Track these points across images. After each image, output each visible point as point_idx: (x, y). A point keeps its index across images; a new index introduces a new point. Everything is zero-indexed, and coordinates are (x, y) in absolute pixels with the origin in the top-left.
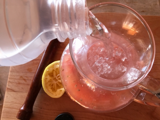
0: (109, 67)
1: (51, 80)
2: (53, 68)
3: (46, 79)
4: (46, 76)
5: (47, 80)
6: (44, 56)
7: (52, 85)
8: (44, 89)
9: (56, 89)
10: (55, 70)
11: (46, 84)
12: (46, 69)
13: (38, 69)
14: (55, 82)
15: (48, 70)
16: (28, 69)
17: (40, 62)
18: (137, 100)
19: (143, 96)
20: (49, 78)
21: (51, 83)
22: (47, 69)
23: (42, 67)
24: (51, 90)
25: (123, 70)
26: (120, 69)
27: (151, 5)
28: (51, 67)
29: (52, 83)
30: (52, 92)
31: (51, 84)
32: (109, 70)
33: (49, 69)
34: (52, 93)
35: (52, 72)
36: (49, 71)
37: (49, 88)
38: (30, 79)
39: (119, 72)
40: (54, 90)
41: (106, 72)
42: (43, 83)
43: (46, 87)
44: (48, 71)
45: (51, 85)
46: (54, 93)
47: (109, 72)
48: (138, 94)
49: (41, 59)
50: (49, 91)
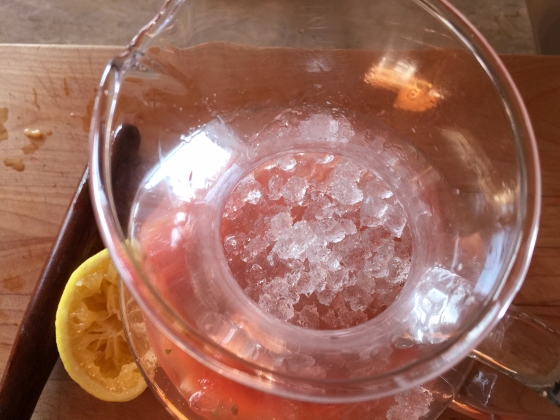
0: (336, 265)
1: (94, 324)
2: (106, 272)
3: (73, 321)
4: (73, 306)
5: (79, 328)
6: (70, 224)
7: (103, 348)
8: (67, 367)
9: (117, 363)
10: (113, 281)
11: (74, 342)
12: (75, 279)
13: (43, 281)
14: (111, 334)
15: (80, 284)
16: (5, 281)
17: (52, 248)
18: (464, 406)
19: (487, 387)
20: (86, 316)
21: (93, 338)
22: (78, 280)
23: (59, 270)
24: (98, 368)
25: (394, 274)
26: (385, 274)
27: (496, 19)
28: (95, 269)
29: (101, 338)
30: (103, 379)
31: (97, 341)
32: (335, 276)
33: (86, 277)
34: (102, 383)
35: (100, 292)
36: (88, 286)
37: (89, 359)
38: (12, 321)
39: (381, 283)
40: (109, 367)
41: (323, 288)
42: (63, 340)
43: (76, 357)
44: (83, 288)
45: (98, 345)
46: (110, 381)
47: (337, 287)
48: (464, 378)
49: (57, 236)
50: (87, 372)
